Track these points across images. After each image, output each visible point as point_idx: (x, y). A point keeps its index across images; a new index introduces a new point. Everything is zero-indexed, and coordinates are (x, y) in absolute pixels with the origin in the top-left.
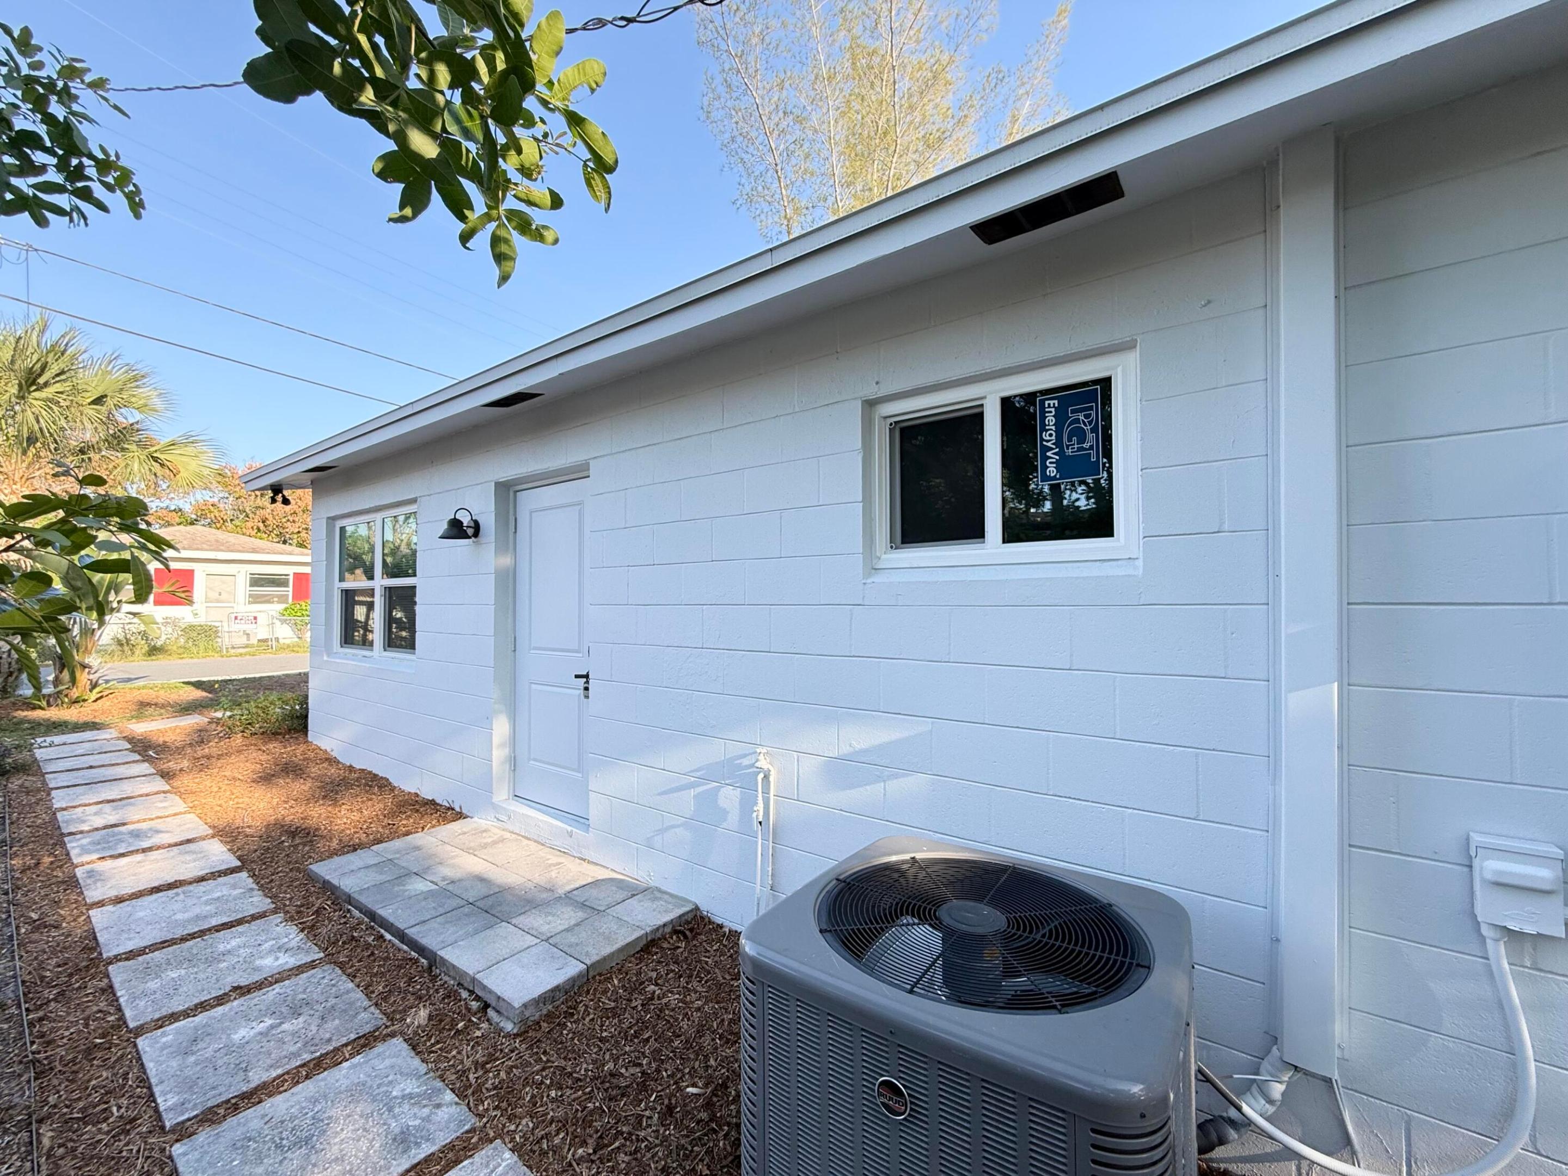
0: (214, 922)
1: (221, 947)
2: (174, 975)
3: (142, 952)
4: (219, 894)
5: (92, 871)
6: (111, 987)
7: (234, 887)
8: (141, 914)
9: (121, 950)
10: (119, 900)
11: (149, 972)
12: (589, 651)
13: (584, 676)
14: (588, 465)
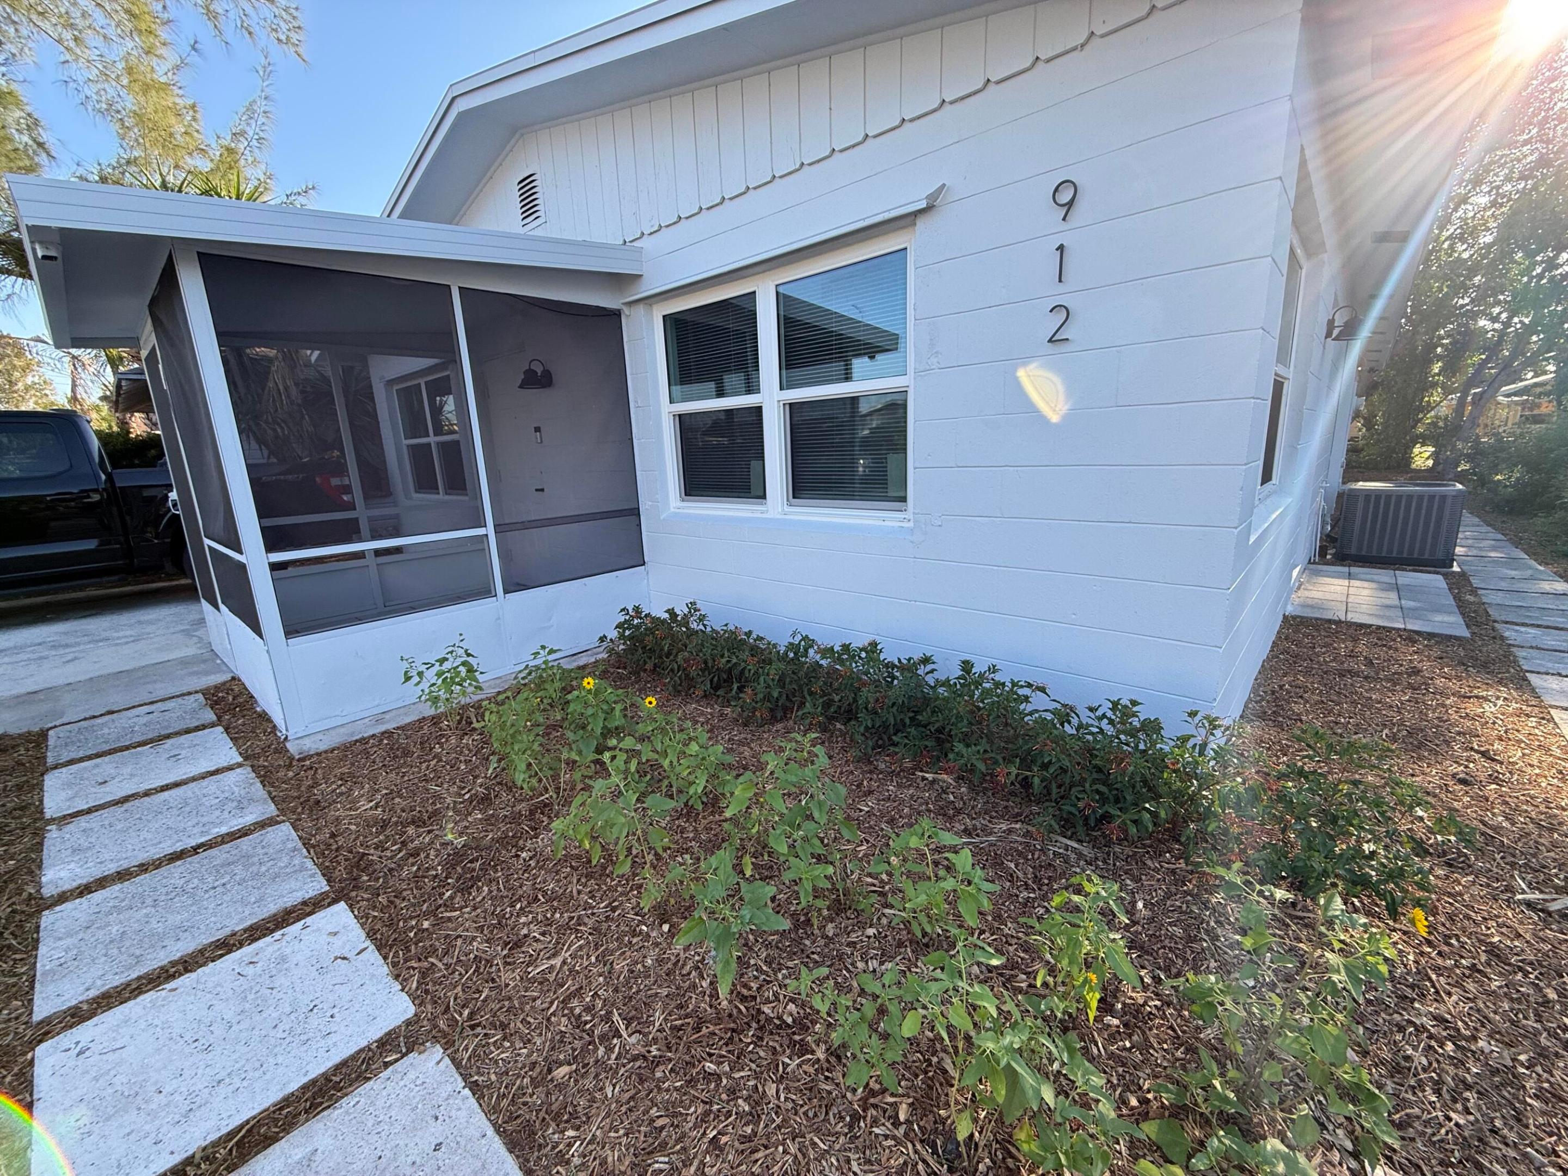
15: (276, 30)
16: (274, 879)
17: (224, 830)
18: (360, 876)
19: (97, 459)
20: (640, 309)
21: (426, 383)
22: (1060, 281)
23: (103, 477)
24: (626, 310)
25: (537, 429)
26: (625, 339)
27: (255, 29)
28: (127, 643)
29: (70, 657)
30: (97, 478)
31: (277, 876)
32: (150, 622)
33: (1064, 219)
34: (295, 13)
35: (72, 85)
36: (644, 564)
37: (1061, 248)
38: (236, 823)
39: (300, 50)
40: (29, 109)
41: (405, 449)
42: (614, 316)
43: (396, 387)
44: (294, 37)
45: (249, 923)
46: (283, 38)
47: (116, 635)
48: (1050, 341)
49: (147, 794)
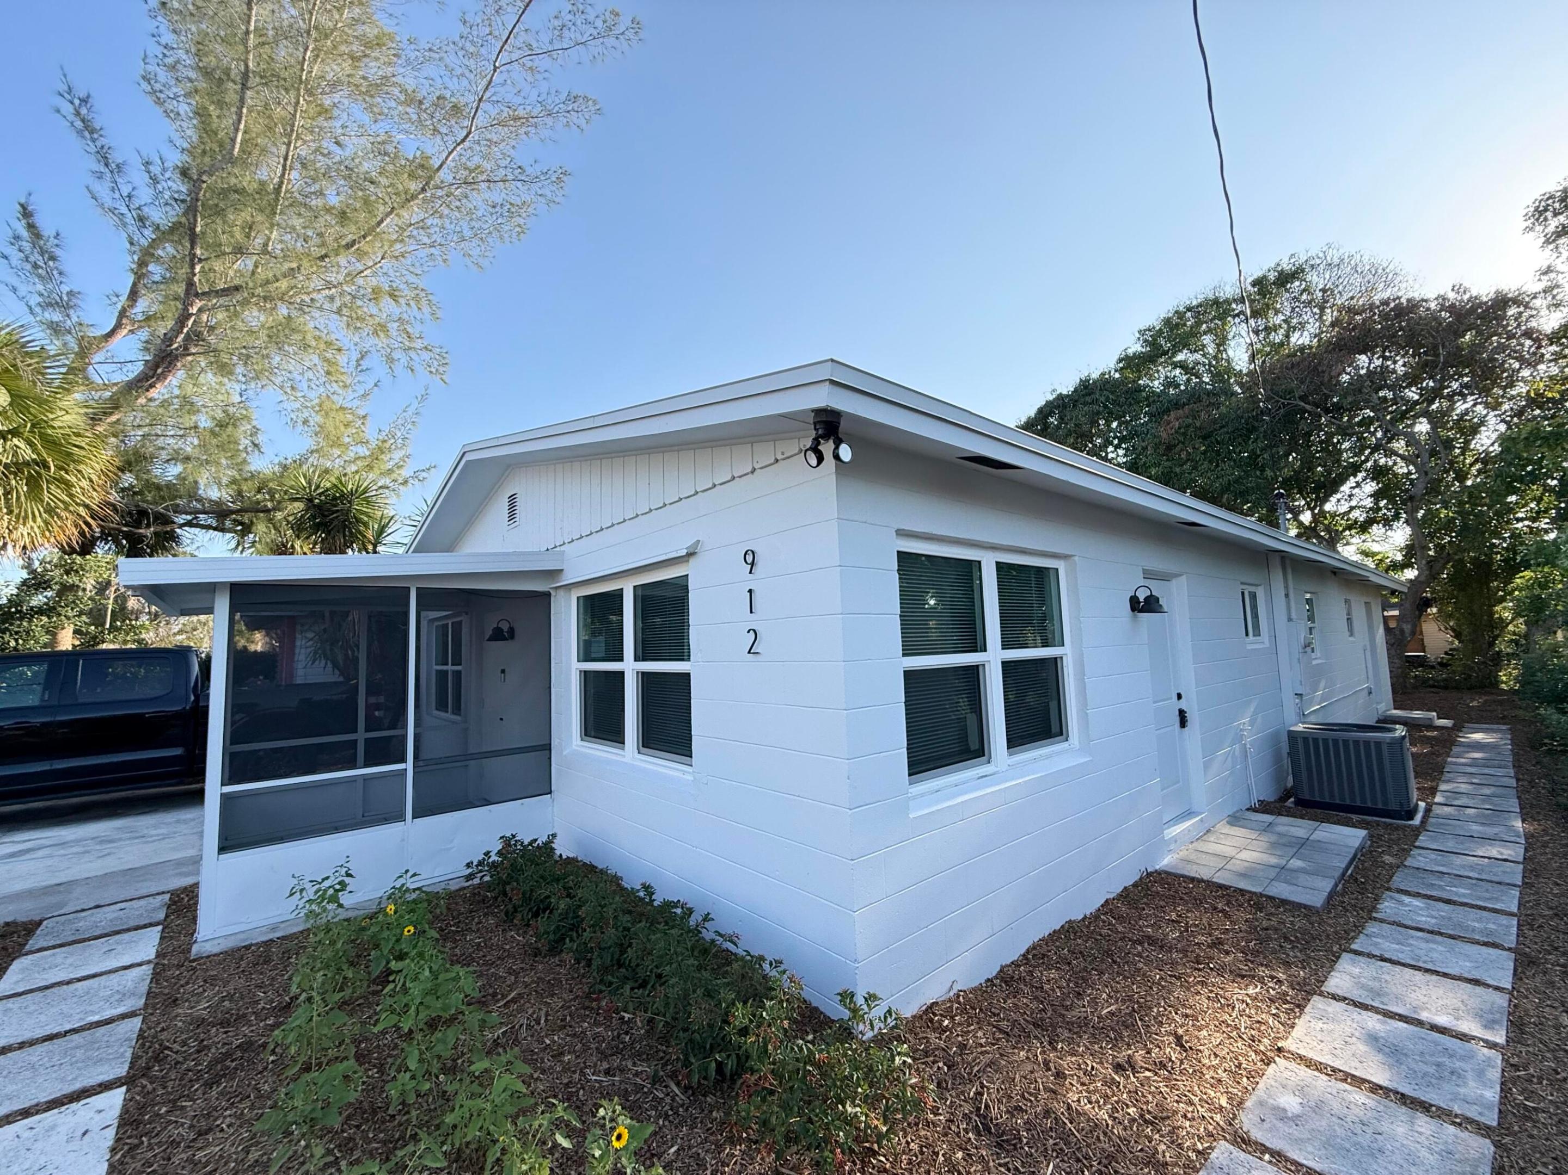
0: (1420, 934)
1: (1434, 921)
2: (1476, 925)
3: (1486, 944)
4: (1394, 946)
5: (1486, 1027)
6: (1518, 936)
7: (1376, 944)
8: (1468, 964)
9: (1500, 952)
10: (1476, 982)
11: (1490, 933)
12: (1179, 696)
13: (1182, 713)
14: (1181, 575)
15: (430, 366)
16: (95, 1063)
17: (96, 1018)
18: (154, 1066)
19: (192, 684)
20: (561, 593)
21: (453, 623)
22: (751, 612)
23: (192, 698)
24: (553, 593)
25: (503, 671)
26: (552, 612)
27: (417, 367)
28: (154, 841)
29: (106, 852)
30: (188, 698)
31: (101, 1060)
32: (185, 822)
33: (750, 572)
34: (445, 355)
35: (283, 413)
36: (550, 793)
37: (750, 591)
38: (108, 1014)
39: (444, 377)
40: (254, 423)
41: (434, 673)
42: (547, 596)
43: (436, 623)
44: (441, 369)
45: (53, 1097)
46: (434, 370)
47: (154, 832)
48: (749, 652)
49: (69, 982)
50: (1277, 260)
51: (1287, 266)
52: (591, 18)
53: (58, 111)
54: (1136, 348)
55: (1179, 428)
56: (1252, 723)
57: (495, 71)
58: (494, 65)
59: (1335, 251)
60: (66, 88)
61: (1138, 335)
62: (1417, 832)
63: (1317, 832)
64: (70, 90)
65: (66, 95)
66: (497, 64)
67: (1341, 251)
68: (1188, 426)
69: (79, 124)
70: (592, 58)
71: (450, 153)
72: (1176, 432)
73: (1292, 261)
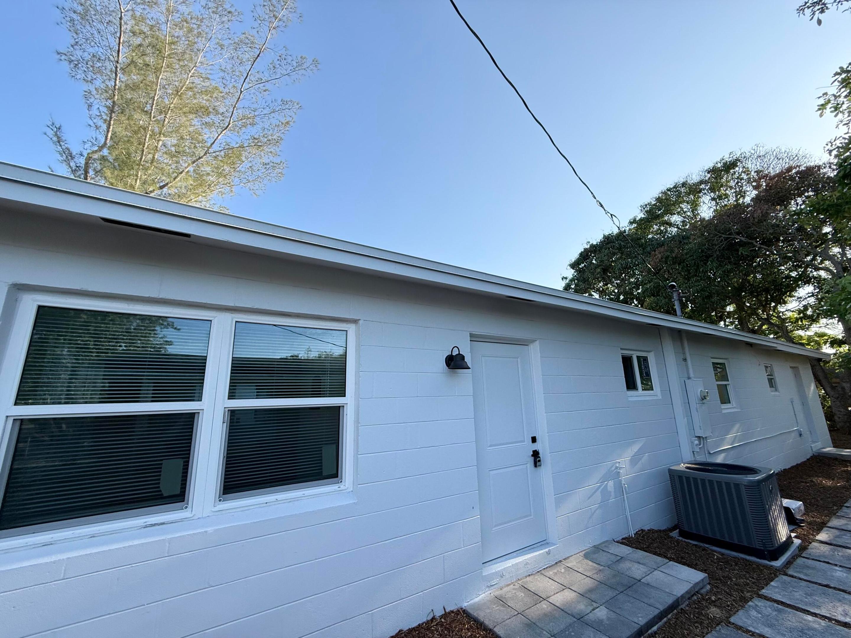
12: (534, 440)
13: (536, 454)
14: (536, 340)
50: (721, 157)
51: (727, 159)
52: (289, 61)
53: (45, 134)
54: (640, 215)
55: (662, 258)
56: (634, 461)
57: (241, 93)
58: (241, 90)
59: (761, 148)
60: (51, 123)
61: (640, 208)
62: (774, 573)
63: (656, 572)
64: (53, 124)
65: (51, 127)
66: (242, 90)
67: (765, 148)
68: (667, 257)
69: (55, 139)
70: (293, 81)
71: (219, 135)
72: (660, 261)
73: (731, 156)
